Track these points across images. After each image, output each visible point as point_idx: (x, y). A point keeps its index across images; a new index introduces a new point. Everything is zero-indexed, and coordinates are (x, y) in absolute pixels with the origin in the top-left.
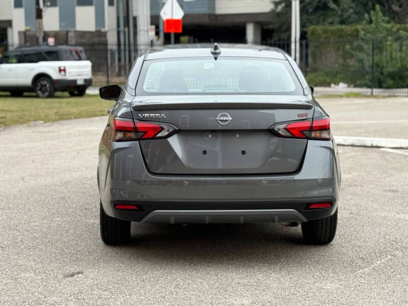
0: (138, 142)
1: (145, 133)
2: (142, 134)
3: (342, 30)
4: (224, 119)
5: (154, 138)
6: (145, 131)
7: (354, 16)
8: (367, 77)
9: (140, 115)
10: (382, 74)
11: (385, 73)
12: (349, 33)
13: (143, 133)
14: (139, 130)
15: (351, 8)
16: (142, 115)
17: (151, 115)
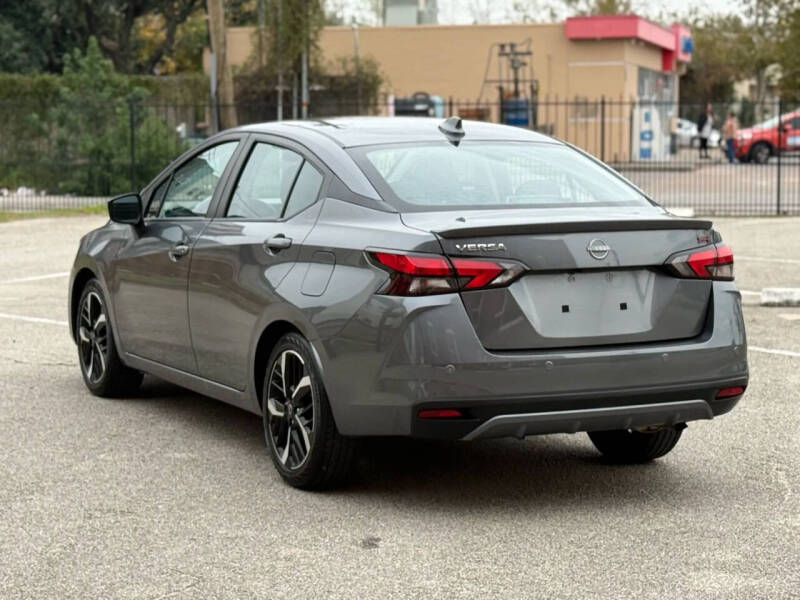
0: (457, 295)
1: (473, 277)
2: (466, 280)
3: (13, 83)
4: (601, 248)
5: (489, 286)
6: (471, 274)
7: (24, 55)
8: (78, 174)
9: (458, 246)
10: (109, 168)
11: (116, 167)
12: (29, 88)
13: (469, 279)
14: (460, 274)
15: (18, 40)
16: (462, 247)
17: (479, 246)
